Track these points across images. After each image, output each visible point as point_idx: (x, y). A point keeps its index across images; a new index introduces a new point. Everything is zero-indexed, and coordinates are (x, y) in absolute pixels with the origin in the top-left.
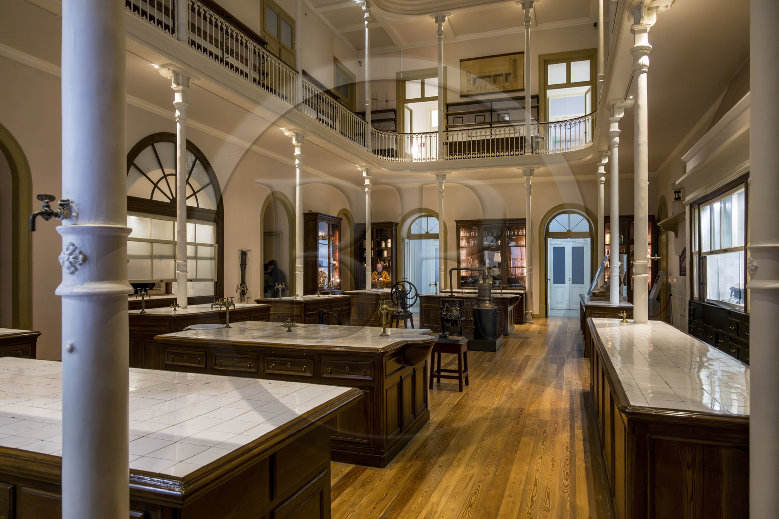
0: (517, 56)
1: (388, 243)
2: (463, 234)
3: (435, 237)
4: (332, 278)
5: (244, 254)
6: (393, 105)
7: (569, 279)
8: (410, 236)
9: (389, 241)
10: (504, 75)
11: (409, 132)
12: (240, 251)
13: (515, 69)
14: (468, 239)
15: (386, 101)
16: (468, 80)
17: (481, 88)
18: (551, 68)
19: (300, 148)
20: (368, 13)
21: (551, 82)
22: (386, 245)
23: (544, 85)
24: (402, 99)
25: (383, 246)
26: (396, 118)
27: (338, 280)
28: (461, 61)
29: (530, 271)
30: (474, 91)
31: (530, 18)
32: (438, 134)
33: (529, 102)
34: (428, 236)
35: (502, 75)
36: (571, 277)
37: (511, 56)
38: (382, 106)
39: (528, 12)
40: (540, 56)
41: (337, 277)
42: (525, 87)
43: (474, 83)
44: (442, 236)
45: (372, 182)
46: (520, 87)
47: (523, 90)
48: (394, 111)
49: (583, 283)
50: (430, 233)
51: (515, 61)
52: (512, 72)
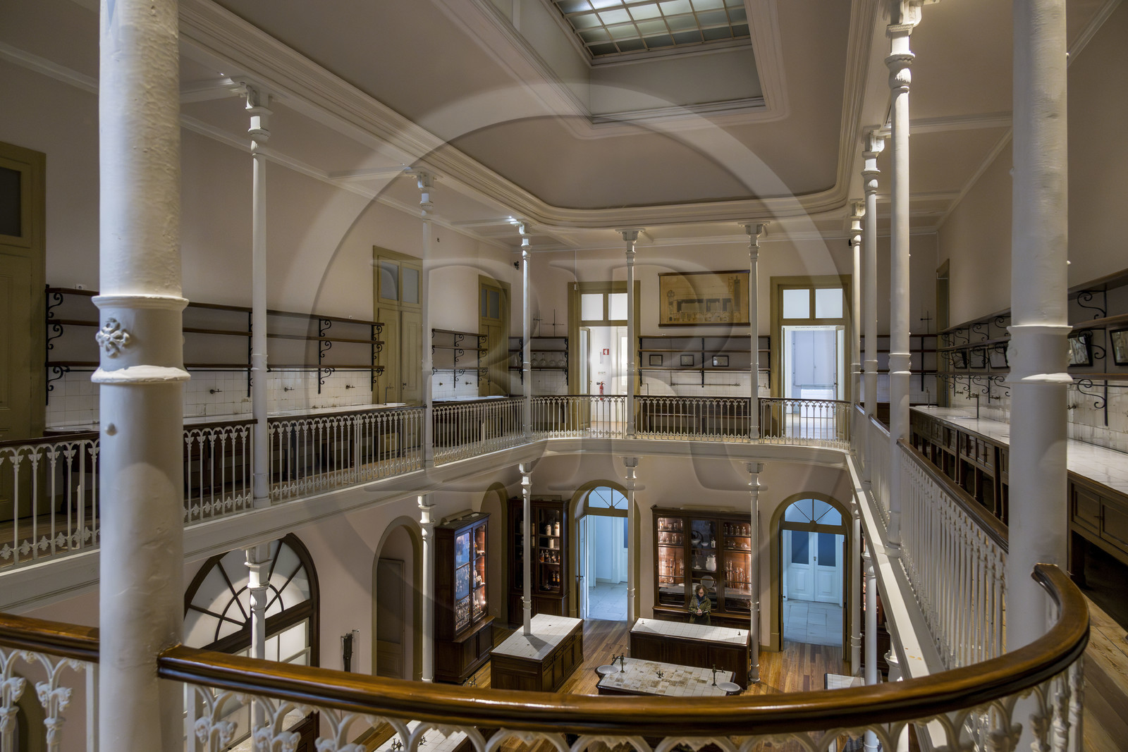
0: (740, 276)
1: (556, 528)
2: (662, 523)
3: (623, 513)
4: (476, 600)
5: (348, 642)
6: (563, 330)
7: (815, 558)
8: (588, 510)
9: (558, 526)
10: (721, 302)
11: (586, 393)
12: (343, 639)
13: (737, 293)
14: (670, 532)
15: (554, 325)
16: (671, 304)
17: (689, 316)
18: (788, 294)
20: (527, 240)
21: (787, 314)
22: (553, 532)
23: (778, 320)
24: (576, 321)
25: (549, 533)
26: (567, 348)
27: (484, 603)
28: (660, 275)
30: (678, 319)
31: (757, 248)
33: (755, 346)
34: (612, 512)
35: (718, 300)
36: (817, 555)
37: (730, 275)
38: (547, 330)
39: (754, 240)
40: (772, 278)
42: (750, 322)
43: (679, 308)
46: (744, 321)
47: (748, 324)
48: (566, 340)
50: (616, 508)
51: (737, 282)
52: (731, 297)
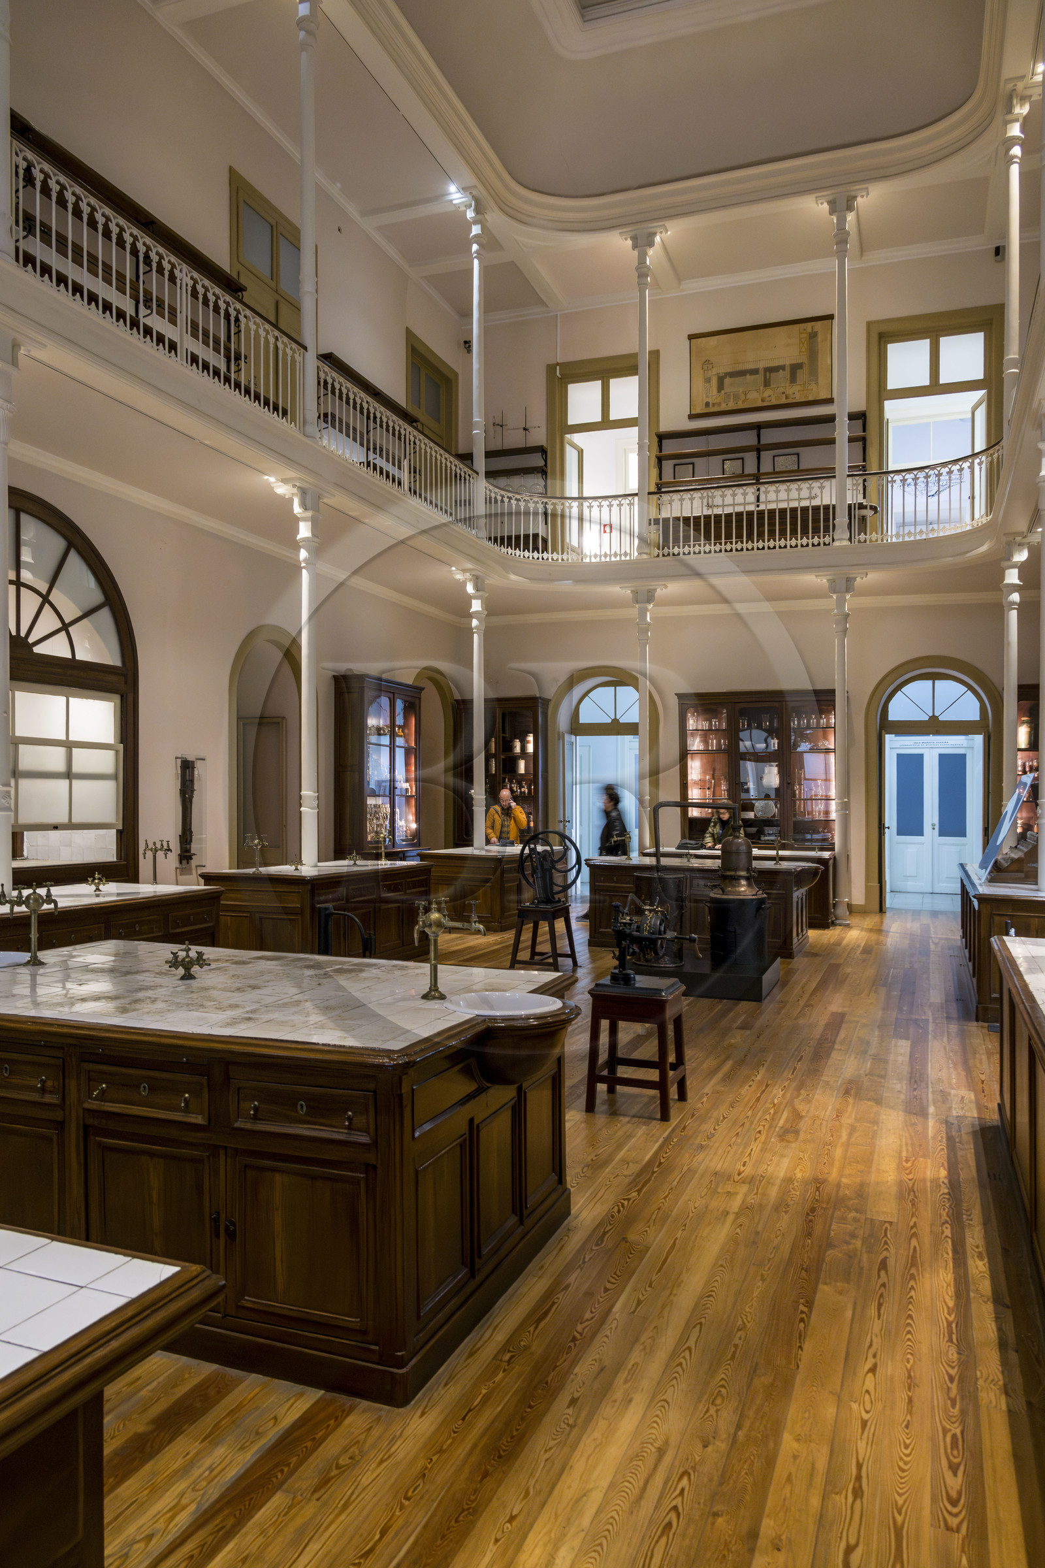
0: (818, 325)
1: (528, 742)
2: (692, 723)
3: (631, 729)
4: (401, 820)
5: (187, 767)
6: (539, 437)
7: (933, 825)
8: (578, 728)
9: (531, 738)
10: (788, 369)
12: (179, 761)
13: (813, 354)
14: (705, 735)
15: (525, 429)
16: (708, 380)
17: (736, 397)
18: (895, 351)
19: (310, 523)
20: (479, 227)
21: (894, 381)
22: (523, 748)
23: (879, 391)
24: (559, 425)
25: (518, 749)
26: (546, 465)
27: (414, 826)
28: (691, 337)
29: (845, 807)
30: (719, 404)
31: (848, 233)
32: (636, 498)
33: (842, 431)
34: (616, 728)
35: (783, 368)
36: (936, 821)
37: (803, 326)
38: (514, 439)
39: (842, 221)
40: (869, 325)
41: (411, 817)
42: (835, 396)
43: (721, 387)
44: (645, 729)
45: (487, 605)
46: (824, 395)
47: (830, 401)
48: (542, 450)
49: (963, 833)
50: (621, 721)
51: (813, 335)
52: (803, 359)
